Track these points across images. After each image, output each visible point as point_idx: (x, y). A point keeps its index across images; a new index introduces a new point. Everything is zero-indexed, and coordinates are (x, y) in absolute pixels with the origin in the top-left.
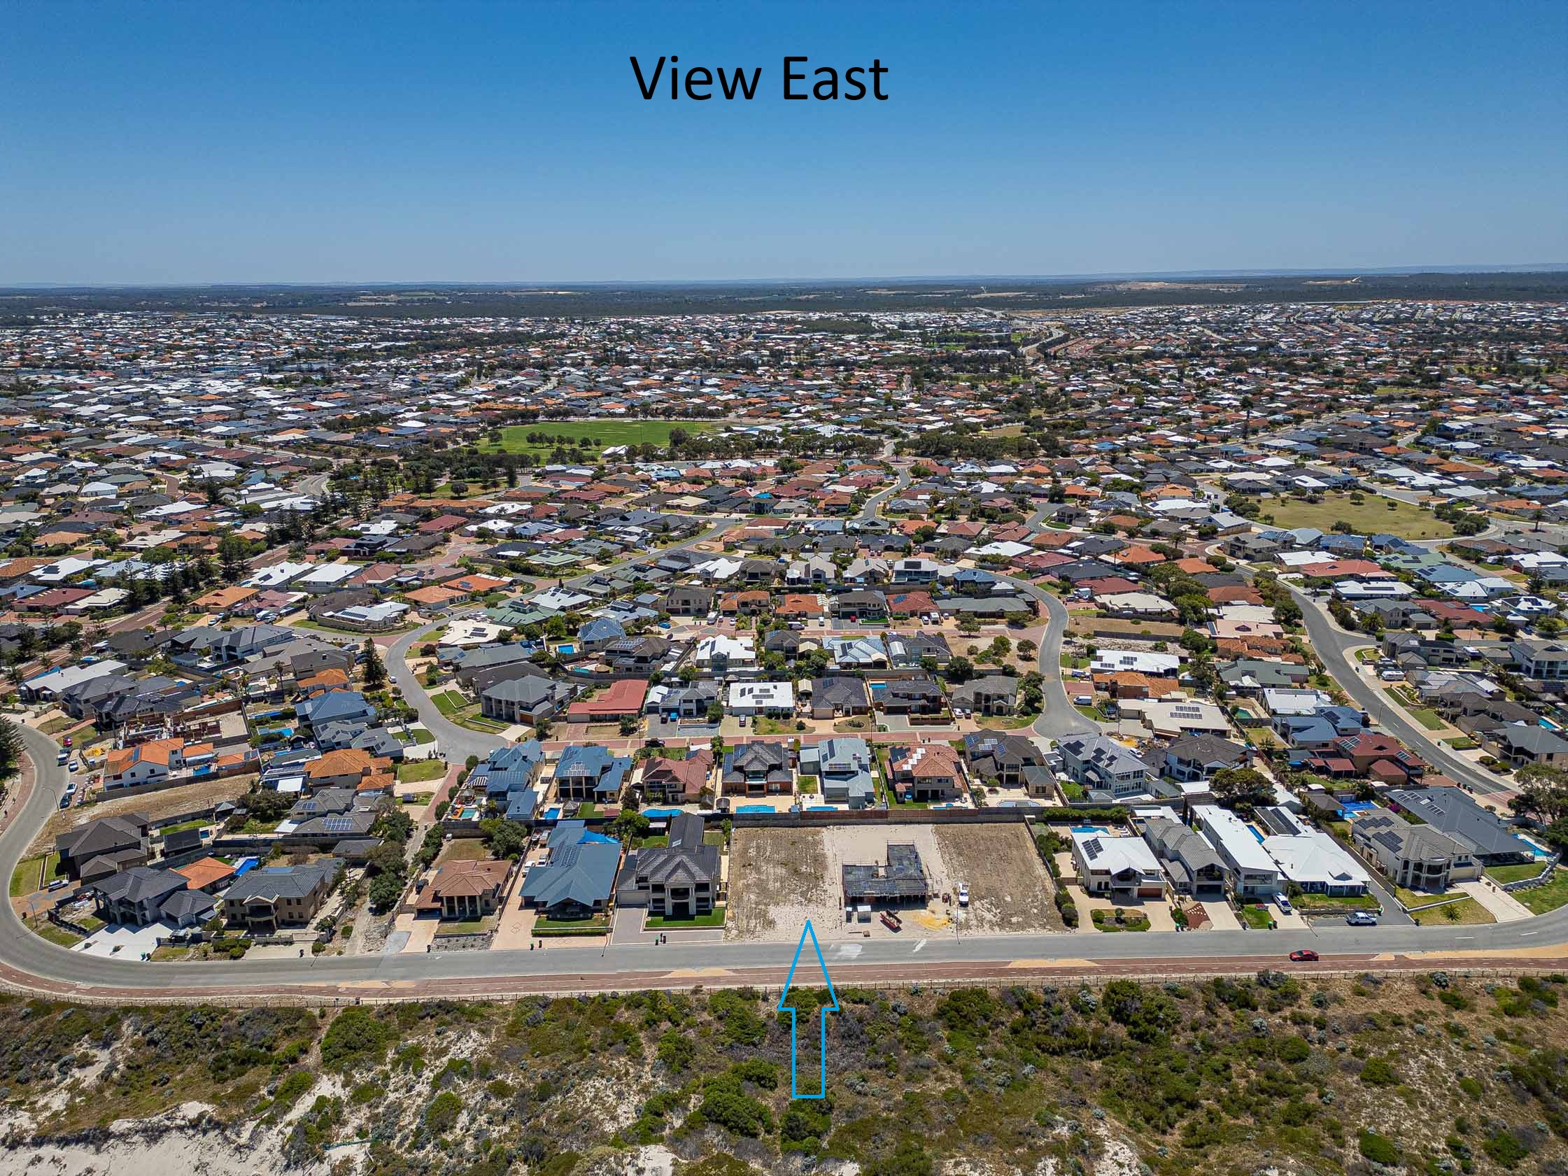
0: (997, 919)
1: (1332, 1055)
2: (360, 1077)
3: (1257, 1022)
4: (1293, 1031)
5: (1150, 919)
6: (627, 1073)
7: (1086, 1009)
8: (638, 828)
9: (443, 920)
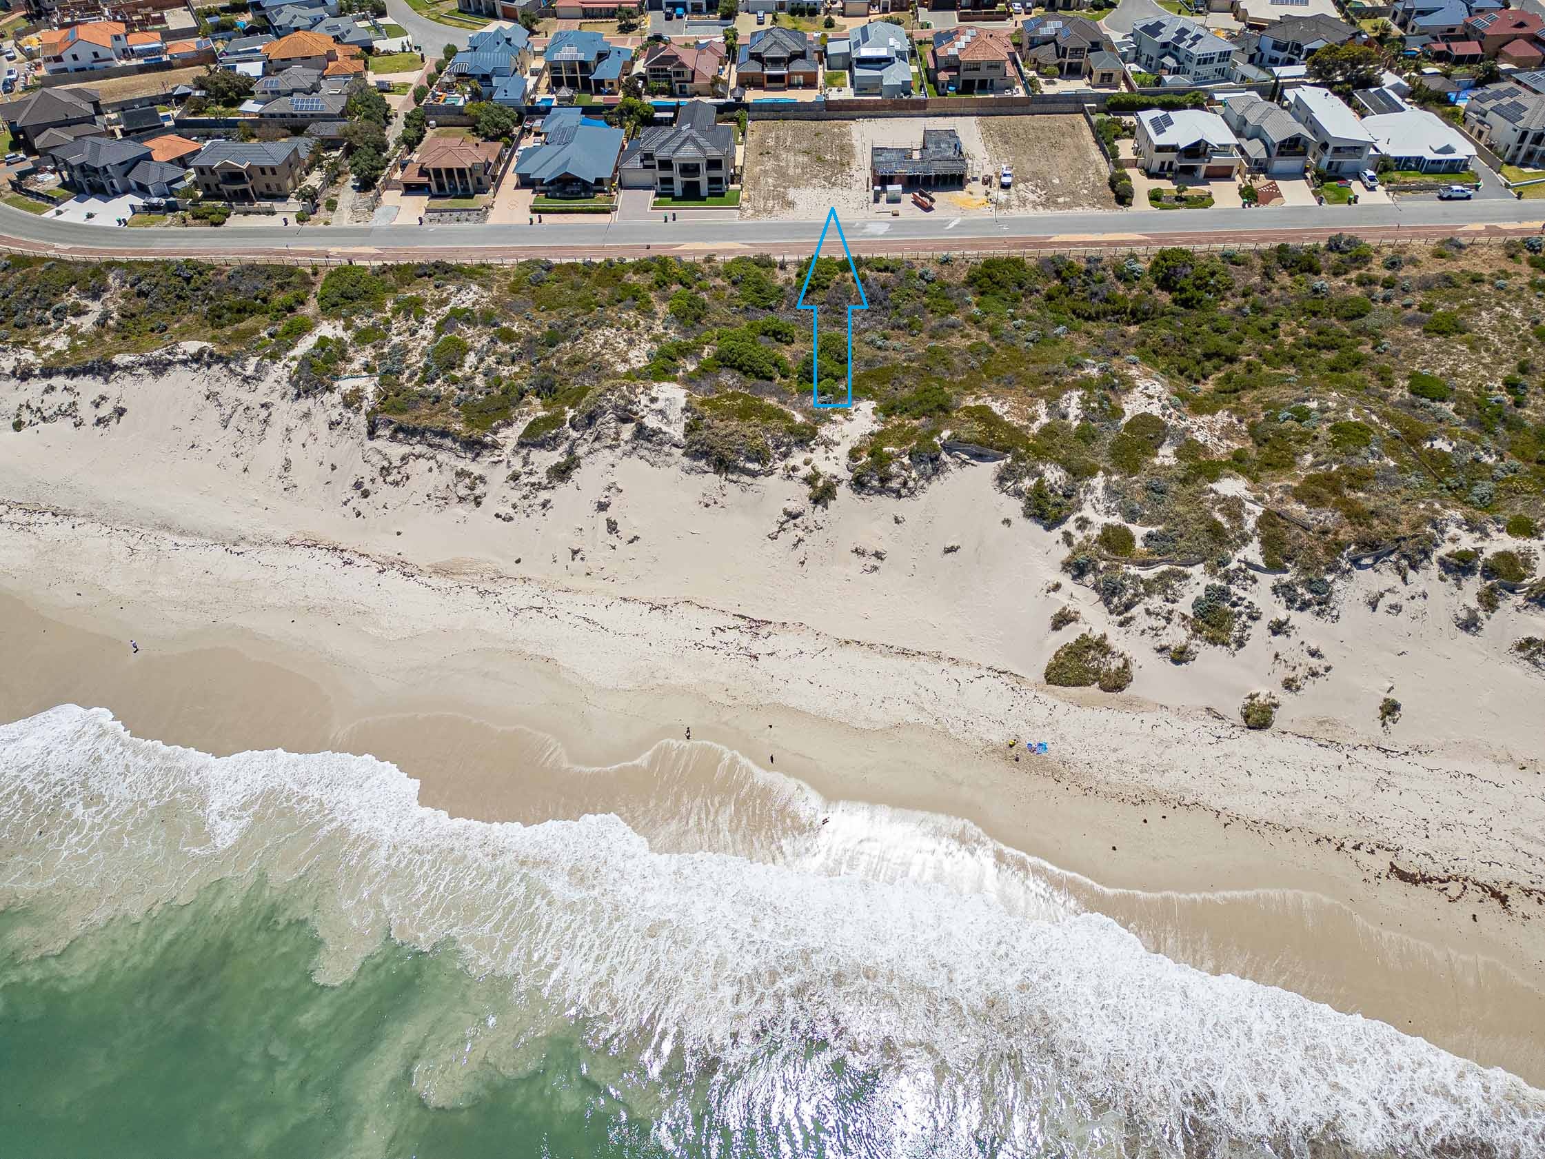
0: (1043, 199)
1: (1396, 312)
2: (361, 322)
3: (1318, 285)
4: (1357, 292)
5: (1214, 197)
6: (637, 324)
7: (1130, 277)
8: (641, 116)
9: (433, 197)
